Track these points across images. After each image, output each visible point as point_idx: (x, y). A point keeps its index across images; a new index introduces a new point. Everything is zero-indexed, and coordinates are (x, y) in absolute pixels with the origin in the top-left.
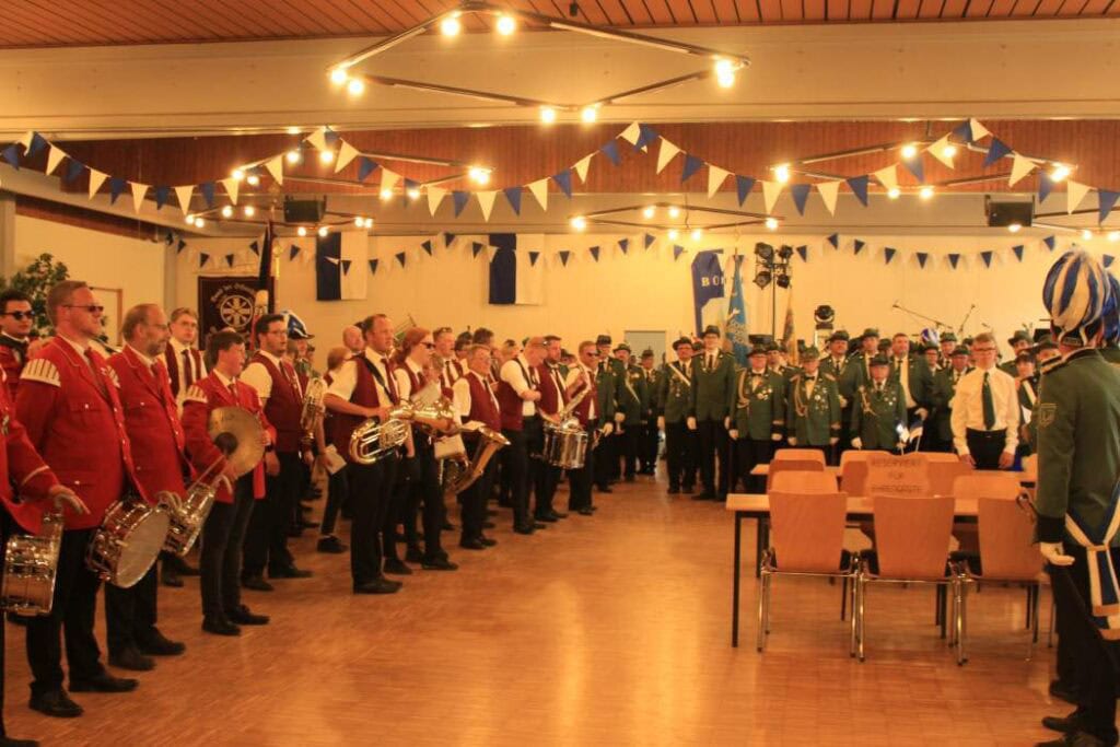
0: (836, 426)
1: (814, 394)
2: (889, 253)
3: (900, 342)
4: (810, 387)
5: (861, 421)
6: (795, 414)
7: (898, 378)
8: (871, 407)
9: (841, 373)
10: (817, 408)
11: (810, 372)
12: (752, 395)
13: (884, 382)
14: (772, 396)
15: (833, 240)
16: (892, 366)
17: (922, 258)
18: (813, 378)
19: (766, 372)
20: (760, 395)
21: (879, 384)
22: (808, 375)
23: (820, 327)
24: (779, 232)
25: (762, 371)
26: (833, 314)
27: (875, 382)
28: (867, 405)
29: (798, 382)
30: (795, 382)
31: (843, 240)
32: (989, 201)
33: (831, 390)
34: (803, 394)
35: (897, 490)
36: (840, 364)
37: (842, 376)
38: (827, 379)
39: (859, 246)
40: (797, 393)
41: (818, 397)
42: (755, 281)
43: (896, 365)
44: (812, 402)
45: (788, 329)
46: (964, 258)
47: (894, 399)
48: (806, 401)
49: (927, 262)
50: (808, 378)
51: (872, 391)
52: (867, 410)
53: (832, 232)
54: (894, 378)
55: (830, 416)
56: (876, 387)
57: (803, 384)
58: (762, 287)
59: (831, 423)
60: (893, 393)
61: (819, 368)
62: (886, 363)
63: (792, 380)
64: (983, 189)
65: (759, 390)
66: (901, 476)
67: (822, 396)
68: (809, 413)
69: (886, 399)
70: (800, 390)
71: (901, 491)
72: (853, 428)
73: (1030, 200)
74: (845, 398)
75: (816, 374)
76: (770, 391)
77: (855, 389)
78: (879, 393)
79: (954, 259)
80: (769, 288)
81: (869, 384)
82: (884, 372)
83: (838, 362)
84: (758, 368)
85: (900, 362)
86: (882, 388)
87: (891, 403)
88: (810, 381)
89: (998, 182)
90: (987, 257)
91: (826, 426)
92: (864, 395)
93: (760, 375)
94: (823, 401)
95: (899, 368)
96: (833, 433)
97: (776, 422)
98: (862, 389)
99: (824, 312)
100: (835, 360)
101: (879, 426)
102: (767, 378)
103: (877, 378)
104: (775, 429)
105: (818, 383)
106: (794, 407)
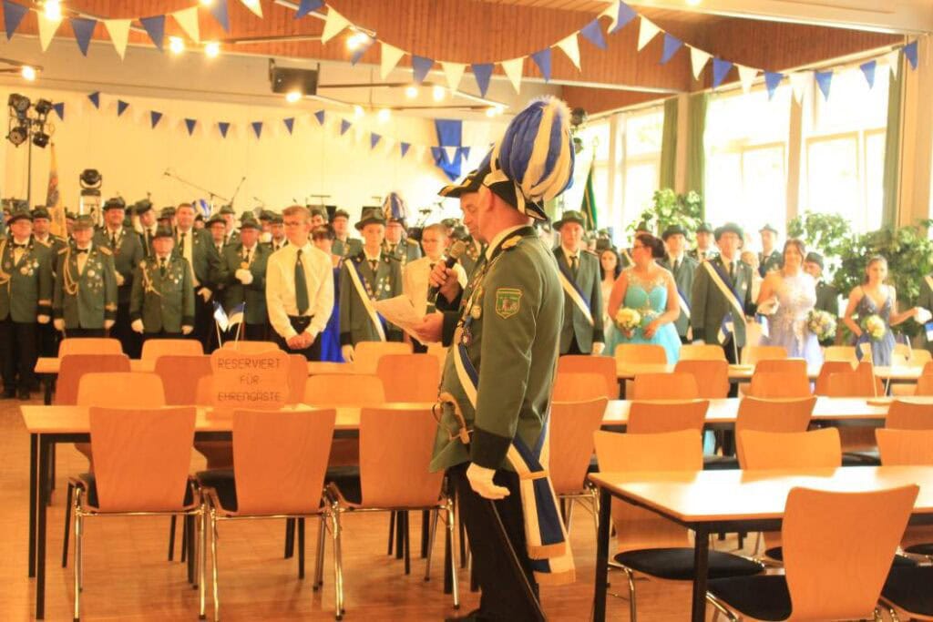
0: (112, 307)
1: (87, 269)
2: (156, 117)
3: (184, 213)
4: (82, 261)
5: (142, 302)
6: (64, 293)
7: (181, 253)
8: (153, 285)
9: (118, 247)
10: (90, 285)
11: (82, 243)
12: (14, 270)
13: (168, 257)
14: (38, 271)
15: (95, 98)
16: (176, 240)
17: (191, 124)
18: (86, 251)
19: (31, 243)
20: (24, 270)
21: (163, 259)
22: (79, 247)
23: (86, 192)
24: (36, 86)
25: (26, 242)
26: (100, 178)
27: (158, 257)
28: (150, 283)
29: (68, 256)
30: (64, 254)
31: (105, 99)
32: (273, 66)
33: (106, 265)
34: (74, 269)
35: (249, 397)
36: (117, 237)
37: (119, 250)
38: (103, 253)
39: (122, 107)
40: (66, 267)
41: (92, 273)
42: (7, 137)
43: (180, 239)
44: (85, 278)
45: (53, 193)
46: (235, 127)
47: (180, 277)
48: (76, 277)
49: (196, 130)
50: (79, 251)
51: (155, 267)
52: (150, 288)
53: (95, 88)
54: (178, 253)
55: (105, 295)
56: (160, 262)
57: (73, 257)
58: (17, 145)
59: (106, 302)
60: (179, 269)
61: (93, 239)
62: (170, 235)
63: (60, 252)
64: (269, 52)
65: (23, 263)
66: (255, 380)
67: (97, 272)
68: (81, 291)
69: (171, 277)
70: (71, 264)
71: (256, 399)
72: (133, 309)
73: (315, 68)
74: (122, 273)
75: (89, 246)
76: (36, 265)
77: (134, 264)
78: (163, 270)
79: (224, 128)
80: (24, 146)
81: (152, 260)
82: (168, 245)
83: (114, 233)
84: (22, 237)
85: (183, 235)
86: (166, 263)
87: (176, 281)
88: (82, 254)
89: (285, 45)
90: (257, 127)
91: (100, 307)
92: (145, 272)
93: (23, 246)
94: (98, 277)
95: (182, 242)
96: (107, 315)
97: (42, 302)
98: (143, 264)
99: (90, 177)
100: (110, 231)
101: (163, 307)
102: (32, 250)
103: (161, 253)
104: (41, 310)
105: (91, 256)
106: (63, 284)
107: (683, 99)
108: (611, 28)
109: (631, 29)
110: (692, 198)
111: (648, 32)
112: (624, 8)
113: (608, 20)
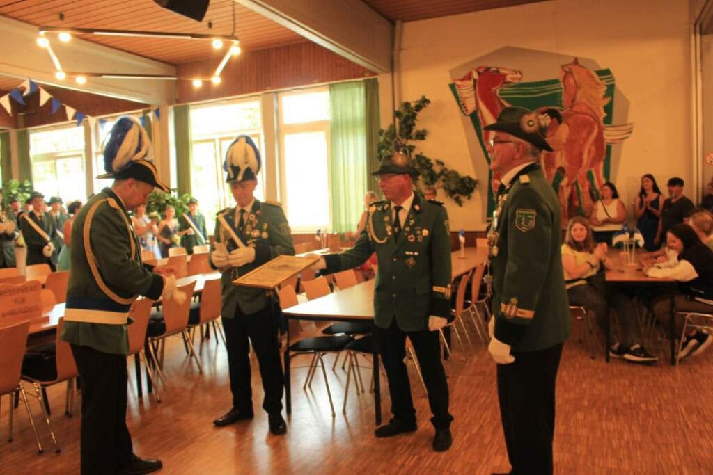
35: (21, 312)
66: (23, 300)
107: (13, 133)
108: (25, 94)
109: (35, 95)
110: (27, 184)
111: (45, 97)
112: (32, 84)
113: (23, 89)
